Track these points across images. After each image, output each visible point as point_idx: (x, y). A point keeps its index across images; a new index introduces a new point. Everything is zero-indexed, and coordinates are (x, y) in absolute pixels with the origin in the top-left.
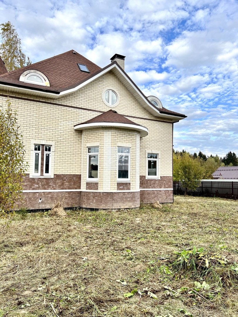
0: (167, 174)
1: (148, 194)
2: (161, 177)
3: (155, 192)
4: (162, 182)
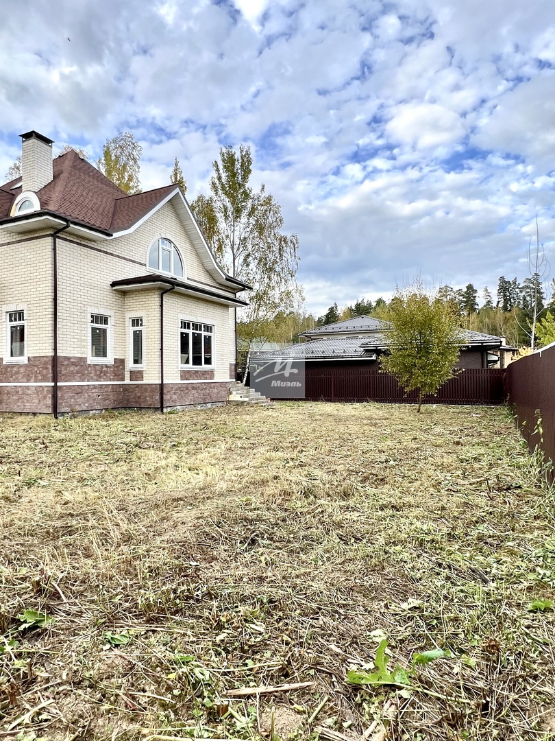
0: (40, 351)
1: (8, 393)
2: (29, 358)
3: (20, 390)
4: (32, 369)
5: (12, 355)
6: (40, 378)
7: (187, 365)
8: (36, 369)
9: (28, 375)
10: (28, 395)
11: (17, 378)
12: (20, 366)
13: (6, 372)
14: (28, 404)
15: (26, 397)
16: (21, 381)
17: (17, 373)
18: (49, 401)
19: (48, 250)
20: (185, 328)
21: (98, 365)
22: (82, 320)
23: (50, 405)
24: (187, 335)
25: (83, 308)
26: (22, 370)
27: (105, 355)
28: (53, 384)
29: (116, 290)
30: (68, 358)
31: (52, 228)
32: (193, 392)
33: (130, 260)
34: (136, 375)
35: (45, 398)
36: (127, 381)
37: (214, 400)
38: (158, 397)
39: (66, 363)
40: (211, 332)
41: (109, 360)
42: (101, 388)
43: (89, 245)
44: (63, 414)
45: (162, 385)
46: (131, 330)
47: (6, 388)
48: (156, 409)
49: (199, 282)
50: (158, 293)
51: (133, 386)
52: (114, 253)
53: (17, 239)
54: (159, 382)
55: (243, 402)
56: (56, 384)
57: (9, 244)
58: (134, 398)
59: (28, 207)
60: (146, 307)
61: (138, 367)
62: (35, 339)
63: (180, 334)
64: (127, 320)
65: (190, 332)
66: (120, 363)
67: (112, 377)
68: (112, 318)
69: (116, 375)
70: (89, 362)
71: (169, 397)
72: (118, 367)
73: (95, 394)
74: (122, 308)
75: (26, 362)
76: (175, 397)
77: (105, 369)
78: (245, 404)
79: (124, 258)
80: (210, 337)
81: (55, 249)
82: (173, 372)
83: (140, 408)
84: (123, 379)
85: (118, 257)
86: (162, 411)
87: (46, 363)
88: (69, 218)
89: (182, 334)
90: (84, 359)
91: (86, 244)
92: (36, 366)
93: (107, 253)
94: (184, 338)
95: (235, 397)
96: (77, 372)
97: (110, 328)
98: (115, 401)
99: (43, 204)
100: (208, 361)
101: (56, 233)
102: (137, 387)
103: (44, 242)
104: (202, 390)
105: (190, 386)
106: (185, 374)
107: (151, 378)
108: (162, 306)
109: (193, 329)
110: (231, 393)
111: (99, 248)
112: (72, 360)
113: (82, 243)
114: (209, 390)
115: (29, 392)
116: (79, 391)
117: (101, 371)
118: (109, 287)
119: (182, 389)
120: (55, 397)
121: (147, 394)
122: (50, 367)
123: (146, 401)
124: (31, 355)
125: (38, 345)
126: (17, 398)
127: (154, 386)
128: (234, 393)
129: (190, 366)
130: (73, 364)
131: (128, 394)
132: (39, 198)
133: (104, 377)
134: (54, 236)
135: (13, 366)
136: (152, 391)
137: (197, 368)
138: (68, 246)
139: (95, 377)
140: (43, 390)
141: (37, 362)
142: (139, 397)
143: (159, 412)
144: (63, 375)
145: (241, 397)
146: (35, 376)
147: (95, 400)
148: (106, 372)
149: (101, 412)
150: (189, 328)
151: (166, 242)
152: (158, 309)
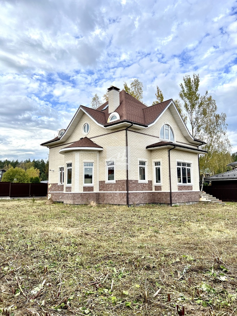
0: (121, 178)
1: (107, 196)
2: (116, 181)
3: (112, 194)
4: (117, 185)
5: (109, 180)
6: (121, 189)
7: (180, 183)
8: (119, 185)
9: (116, 188)
10: (116, 196)
11: (111, 189)
12: (112, 184)
13: (106, 187)
14: (116, 201)
15: (115, 198)
16: (113, 190)
17: (111, 187)
18: (125, 200)
19: (124, 136)
20: (179, 165)
21: (142, 183)
22: (136, 164)
23: (126, 201)
24: (180, 168)
25: (136, 159)
26: (113, 186)
27: (144, 179)
28: (126, 192)
29: (148, 150)
30: (131, 181)
31: (126, 126)
32: (184, 196)
33: (153, 136)
34: (158, 188)
35: (123, 198)
36: (154, 191)
37: (193, 200)
38: (169, 199)
39: (131, 182)
40: (190, 167)
41: (146, 181)
42: (144, 194)
43: (138, 131)
44: (130, 205)
45: (171, 193)
46: (154, 167)
47: (107, 194)
48: (168, 204)
49: (181, 143)
50: (167, 150)
51: (156, 193)
52: (147, 134)
53: (111, 132)
54: (169, 191)
55: (208, 202)
56: (128, 192)
57: (107, 134)
58: (157, 199)
59: (114, 119)
60: (162, 157)
61: (158, 184)
62: (119, 173)
63: (177, 168)
64: (153, 163)
65: (181, 167)
66: (150, 182)
67: (147, 189)
68: (147, 162)
69: (149, 188)
70: (139, 182)
71: (173, 199)
72: (149, 184)
73: (142, 196)
74: (150, 158)
75: (115, 182)
76: (176, 198)
77: (145, 185)
78: (209, 203)
79: (151, 136)
80: (190, 169)
81: (127, 135)
82: (175, 187)
83: (161, 204)
84: (152, 190)
85: (149, 135)
86: (171, 205)
87: (124, 183)
88: (132, 122)
89: (178, 168)
90: (137, 181)
91: (137, 131)
92: (119, 184)
93: (144, 134)
94: (179, 170)
95: (203, 199)
96: (135, 187)
97: (146, 167)
98: (149, 200)
99: (121, 117)
100: (189, 181)
101: (127, 129)
102: (158, 194)
103: (122, 132)
104: (187, 195)
105: (182, 193)
106: (180, 188)
107: (165, 189)
108: (169, 156)
109: (182, 166)
110: (201, 197)
111: (141, 132)
112: (133, 181)
113: (136, 131)
114: (191, 195)
115: (116, 195)
116: (136, 195)
117: (143, 186)
118: (145, 149)
119: (179, 195)
120: (128, 198)
121: (163, 197)
122: (125, 184)
123: (163, 200)
124: (117, 180)
125: (120, 176)
126: (111, 198)
127: (166, 193)
128: (203, 197)
129: (182, 184)
130: (134, 183)
131: (154, 197)
132: (119, 115)
133: (145, 189)
134: (126, 130)
135: (109, 184)
136: (166, 195)
137: (185, 184)
138: (131, 133)
139: (141, 189)
140: (123, 194)
141: (120, 183)
142: (160, 198)
143: (170, 206)
144: (130, 188)
145: (207, 199)
146: (119, 188)
147: (141, 199)
148: (145, 187)
149: (144, 205)
150: (180, 166)
151: (166, 126)
152: (168, 158)
